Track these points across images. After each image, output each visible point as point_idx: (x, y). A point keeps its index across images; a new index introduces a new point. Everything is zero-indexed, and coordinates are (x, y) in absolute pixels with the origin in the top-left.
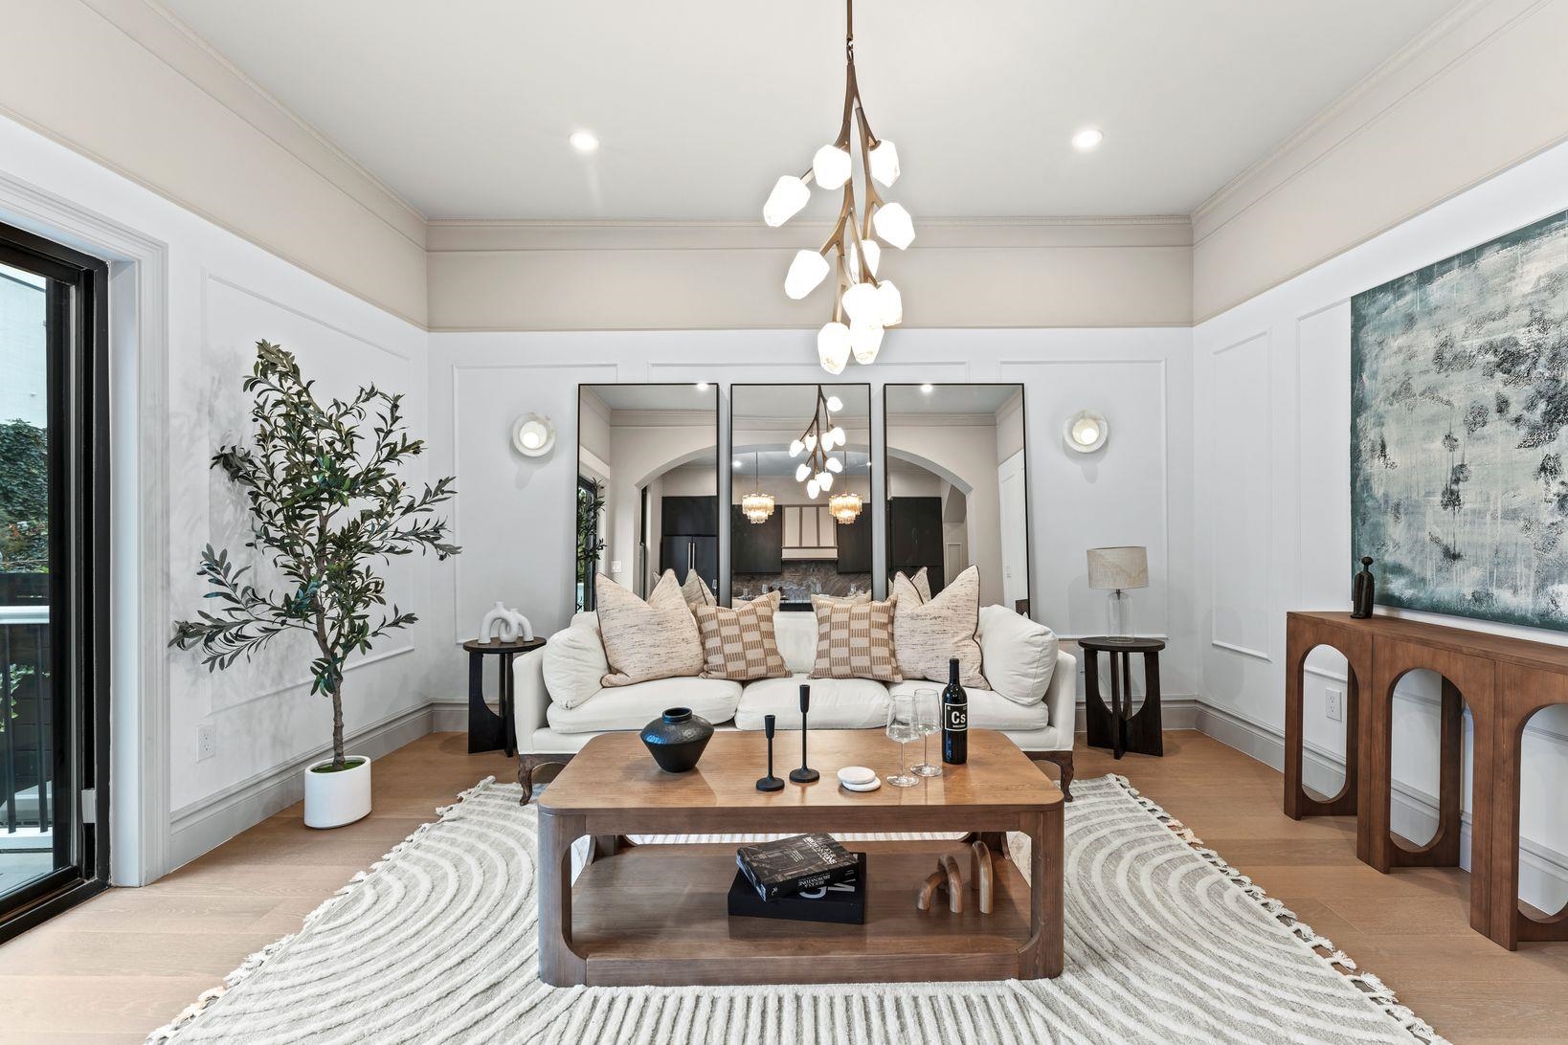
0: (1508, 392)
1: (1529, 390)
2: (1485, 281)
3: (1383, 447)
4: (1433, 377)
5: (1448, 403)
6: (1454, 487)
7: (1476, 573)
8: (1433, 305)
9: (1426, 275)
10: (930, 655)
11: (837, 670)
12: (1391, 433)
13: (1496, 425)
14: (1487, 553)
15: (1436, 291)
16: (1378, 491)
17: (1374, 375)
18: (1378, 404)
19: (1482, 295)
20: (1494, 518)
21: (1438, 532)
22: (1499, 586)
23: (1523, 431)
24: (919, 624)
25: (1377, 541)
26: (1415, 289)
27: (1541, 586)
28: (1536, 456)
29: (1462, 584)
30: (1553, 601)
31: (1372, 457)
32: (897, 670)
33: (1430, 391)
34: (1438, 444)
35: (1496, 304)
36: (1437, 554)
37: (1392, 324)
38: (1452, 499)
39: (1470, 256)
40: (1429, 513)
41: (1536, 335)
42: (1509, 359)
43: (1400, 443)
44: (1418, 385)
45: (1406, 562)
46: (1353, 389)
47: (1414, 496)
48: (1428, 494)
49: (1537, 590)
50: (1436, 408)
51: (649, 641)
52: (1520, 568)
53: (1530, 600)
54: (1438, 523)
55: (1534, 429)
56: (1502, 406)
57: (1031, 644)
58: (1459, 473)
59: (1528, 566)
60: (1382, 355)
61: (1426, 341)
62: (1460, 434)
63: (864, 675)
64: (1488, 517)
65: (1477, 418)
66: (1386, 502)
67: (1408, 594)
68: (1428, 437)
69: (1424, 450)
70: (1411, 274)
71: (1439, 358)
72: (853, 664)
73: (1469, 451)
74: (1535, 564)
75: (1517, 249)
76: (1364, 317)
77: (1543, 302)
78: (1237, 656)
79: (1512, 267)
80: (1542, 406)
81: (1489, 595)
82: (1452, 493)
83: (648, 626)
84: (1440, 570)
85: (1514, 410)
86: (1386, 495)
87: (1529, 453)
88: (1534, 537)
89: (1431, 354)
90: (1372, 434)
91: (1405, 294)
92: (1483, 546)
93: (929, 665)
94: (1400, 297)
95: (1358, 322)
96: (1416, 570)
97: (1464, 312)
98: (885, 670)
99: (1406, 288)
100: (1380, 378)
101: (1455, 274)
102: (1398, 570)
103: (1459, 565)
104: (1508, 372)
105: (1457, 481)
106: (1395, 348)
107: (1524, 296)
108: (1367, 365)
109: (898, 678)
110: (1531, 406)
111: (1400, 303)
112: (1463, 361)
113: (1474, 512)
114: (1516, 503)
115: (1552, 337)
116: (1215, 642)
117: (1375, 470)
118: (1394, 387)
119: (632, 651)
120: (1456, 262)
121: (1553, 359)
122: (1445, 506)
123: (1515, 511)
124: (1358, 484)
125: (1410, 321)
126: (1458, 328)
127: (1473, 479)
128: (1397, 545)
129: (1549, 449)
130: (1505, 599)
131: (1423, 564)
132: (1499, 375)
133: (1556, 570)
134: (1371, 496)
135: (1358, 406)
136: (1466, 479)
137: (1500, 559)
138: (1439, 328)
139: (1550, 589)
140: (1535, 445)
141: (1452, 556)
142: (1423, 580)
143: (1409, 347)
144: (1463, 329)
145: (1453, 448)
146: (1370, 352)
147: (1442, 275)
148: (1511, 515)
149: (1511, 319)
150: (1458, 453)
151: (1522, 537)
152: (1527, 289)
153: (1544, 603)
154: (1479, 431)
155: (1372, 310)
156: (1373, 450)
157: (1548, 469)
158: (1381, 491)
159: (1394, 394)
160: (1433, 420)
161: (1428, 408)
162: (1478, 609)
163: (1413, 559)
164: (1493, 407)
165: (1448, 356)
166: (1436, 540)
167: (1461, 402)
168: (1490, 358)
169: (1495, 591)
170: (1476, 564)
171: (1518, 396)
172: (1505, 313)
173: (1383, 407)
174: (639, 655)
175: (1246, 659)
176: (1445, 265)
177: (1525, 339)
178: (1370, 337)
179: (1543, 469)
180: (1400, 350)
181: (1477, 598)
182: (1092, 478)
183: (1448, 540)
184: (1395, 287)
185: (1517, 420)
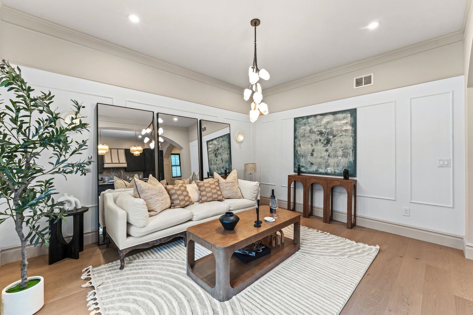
0: (321, 138)
1: (324, 138)
2: (318, 120)
3: (300, 145)
4: (309, 134)
5: (312, 139)
6: (312, 153)
7: (316, 167)
8: (309, 122)
9: (308, 117)
10: (232, 192)
11: (209, 200)
12: (301, 143)
13: (319, 143)
14: (318, 163)
15: (310, 120)
16: (299, 153)
17: (298, 133)
18: (299, 138)
19: (317, 122)
20: (319, 158)
21: (310, 160)
22: (320, 168)
23: (323, 145)
24: (228, 185)
25: (299, 161)
26: (306, 119)
27: (326, 168)
28: (325, 149)
29: (314, 168)
30: (327, 171)
31: (298, 147)
32: (223, 197)
33: (308, 137)
34: (310, 146)
35: (319, 124)
36: (310, 164)
37: (302, 124)
38: (312, 155)
39: (315, 116)
40: (308, 157)
41: (325, 130)
42: (321, 133)
43: (303, 145)
44: (306, 135)
45: (304, 165)
46: (294, 135)
47: (306, 154)
48: (308, 154)
49: (325, 169)
50: (309, 140)
51: (160, 199)
52: (323, 166)
53: (324, 170)
54: (309, 158)
55: (325, 144)
56: (320, 140)
57: (256, 186)
58: (313, 151)
59: (324, 165)
60: (300, 129)
61: (308, 128)
62: (313, 144)
63: (215, 200)
64: (318, 158)
65: (316, 142)
66: (301, 155)
67: (304, 171)
68: (308, 144)
69: (307, 146)
70: (305, 116)
71: (310, 131)
72: (213, 197)
73: (315, 147)
74: (325, 165)
75: (322, 117)
76: (297, 122)
77: (326, 125)
78: (268, 185)
79: (322, 119)
80: (326, 141)
81: (318, 170)
82: (312, 154)
83: (159, 194)
84: (310, 166)
85: (322, 141)
86: (300, 154)
87: (324, 148)
88: (325, 161)
89: (309, 131)
90: (298, 143)
91: (304, 119)
92: (317, 162)
93: (231, 194)
94: (303, 120)
95: (295, 123)
96: (306, 167)
97: (314, 124)
98: (221, 197)
99: (304, 118)
100: (299, 133)
101: (313, 118)
102: (303, 167)
103: (313, 165)
104: (321, 135)
105: (313, 152)
106: (302, 129)
107: (323, 124)
108: (297, 130)
109: (224, 199)
110: (324, 141)
111: (303, 121)
112: (314, 132)
113: (316, 157)
114: (322, 155)
115: (327, 131)
116: (262, 183)
117: (298, 149)
118: (302, 135)
119: (156, 203)
120: (313, 116)
121: (327, 134)
122: (311, 156)
123: (322, 157)
124: (295, 151)
125: (305, 124)
126: (313, 127)
127: (315, 152)
128: (302, 162)
129: (327, 148)
130: (321, 170)
131: (307, 165)
132: (320, 135)
133: (328, 166)
134: (298, 154)
135: (295, 138)
136: (314, 152)
137: (320, 165)
138: (310, 126)
139: (327, 169)
140: (325, 147)
141: (312, 164)
142: (307, 168)
143: (305, 129)
144: (314, 127)
145: (312, 146)
146: (298, 128)
147: (311, 118)
148: (321, 157)
149: (322, 127)
150: (313, 147)
151: (323, 161)
152: (324, 123)
153: (326, 171)
154: (316, 144)
155: (298, 121)
156: (298, 146)
157: (327, 151)
158: (300, 153)
159: (302, 136)
160: (309, 141)
161: (308, 139)
162: (316, 172)
163: (305, 165)
164: (319, 141)
165: (311, 131)
166: (309, 161)
167: (314, 139)
168: (318, 132)
169: (319, 170)
170: (316, 165)
171: (323, 139)
172: (321, 126)
173: (300, 138)
174: (159, 204)
175: (269, 186)
176: (311, 116)
177: (324, 130)
178: (298, 126)
179: (326, 150)
180: (303, 129)
181: (316, 171)
182: (240, 148)
183: (311, 162)
184: (302, 118)
185: (322, 143)
